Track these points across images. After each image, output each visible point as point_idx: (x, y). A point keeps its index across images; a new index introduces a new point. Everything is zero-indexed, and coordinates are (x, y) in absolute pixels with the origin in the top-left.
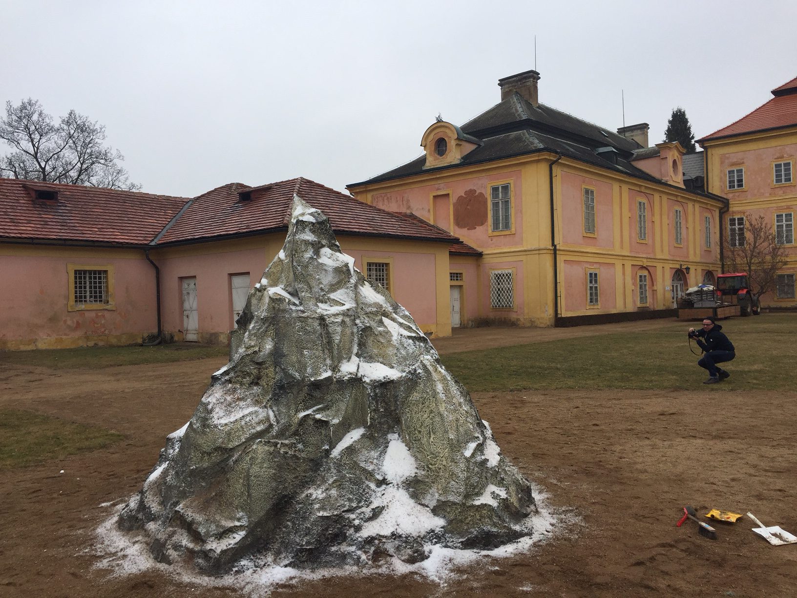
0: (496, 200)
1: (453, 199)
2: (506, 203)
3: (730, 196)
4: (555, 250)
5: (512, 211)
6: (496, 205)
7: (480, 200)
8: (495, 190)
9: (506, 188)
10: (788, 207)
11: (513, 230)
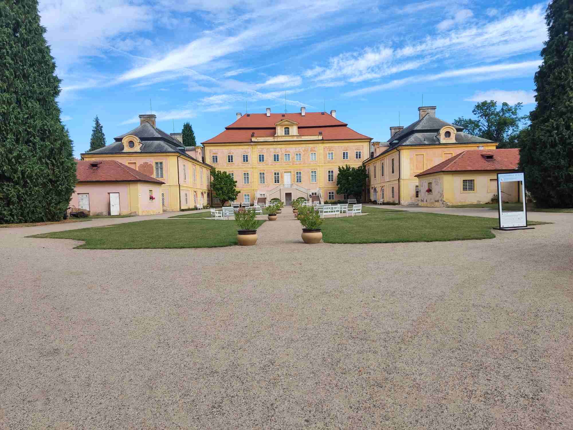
0: (157, 167)
1: (138, 165)
2: (162, 169)
3: (213, 165)
4: (179, 186)
5: (164, 172)
6: (157, 169)
7: (151, 166)
8: (157, 163)
9: (161, 163)
10: (232, 171)
11: (164, 178)
